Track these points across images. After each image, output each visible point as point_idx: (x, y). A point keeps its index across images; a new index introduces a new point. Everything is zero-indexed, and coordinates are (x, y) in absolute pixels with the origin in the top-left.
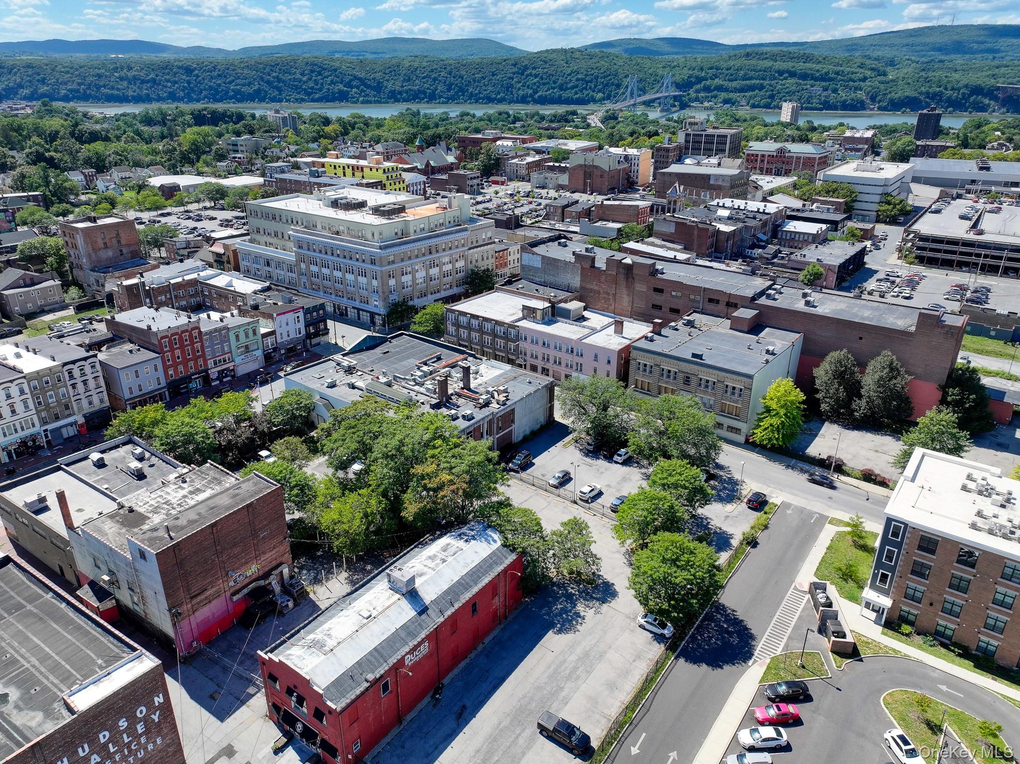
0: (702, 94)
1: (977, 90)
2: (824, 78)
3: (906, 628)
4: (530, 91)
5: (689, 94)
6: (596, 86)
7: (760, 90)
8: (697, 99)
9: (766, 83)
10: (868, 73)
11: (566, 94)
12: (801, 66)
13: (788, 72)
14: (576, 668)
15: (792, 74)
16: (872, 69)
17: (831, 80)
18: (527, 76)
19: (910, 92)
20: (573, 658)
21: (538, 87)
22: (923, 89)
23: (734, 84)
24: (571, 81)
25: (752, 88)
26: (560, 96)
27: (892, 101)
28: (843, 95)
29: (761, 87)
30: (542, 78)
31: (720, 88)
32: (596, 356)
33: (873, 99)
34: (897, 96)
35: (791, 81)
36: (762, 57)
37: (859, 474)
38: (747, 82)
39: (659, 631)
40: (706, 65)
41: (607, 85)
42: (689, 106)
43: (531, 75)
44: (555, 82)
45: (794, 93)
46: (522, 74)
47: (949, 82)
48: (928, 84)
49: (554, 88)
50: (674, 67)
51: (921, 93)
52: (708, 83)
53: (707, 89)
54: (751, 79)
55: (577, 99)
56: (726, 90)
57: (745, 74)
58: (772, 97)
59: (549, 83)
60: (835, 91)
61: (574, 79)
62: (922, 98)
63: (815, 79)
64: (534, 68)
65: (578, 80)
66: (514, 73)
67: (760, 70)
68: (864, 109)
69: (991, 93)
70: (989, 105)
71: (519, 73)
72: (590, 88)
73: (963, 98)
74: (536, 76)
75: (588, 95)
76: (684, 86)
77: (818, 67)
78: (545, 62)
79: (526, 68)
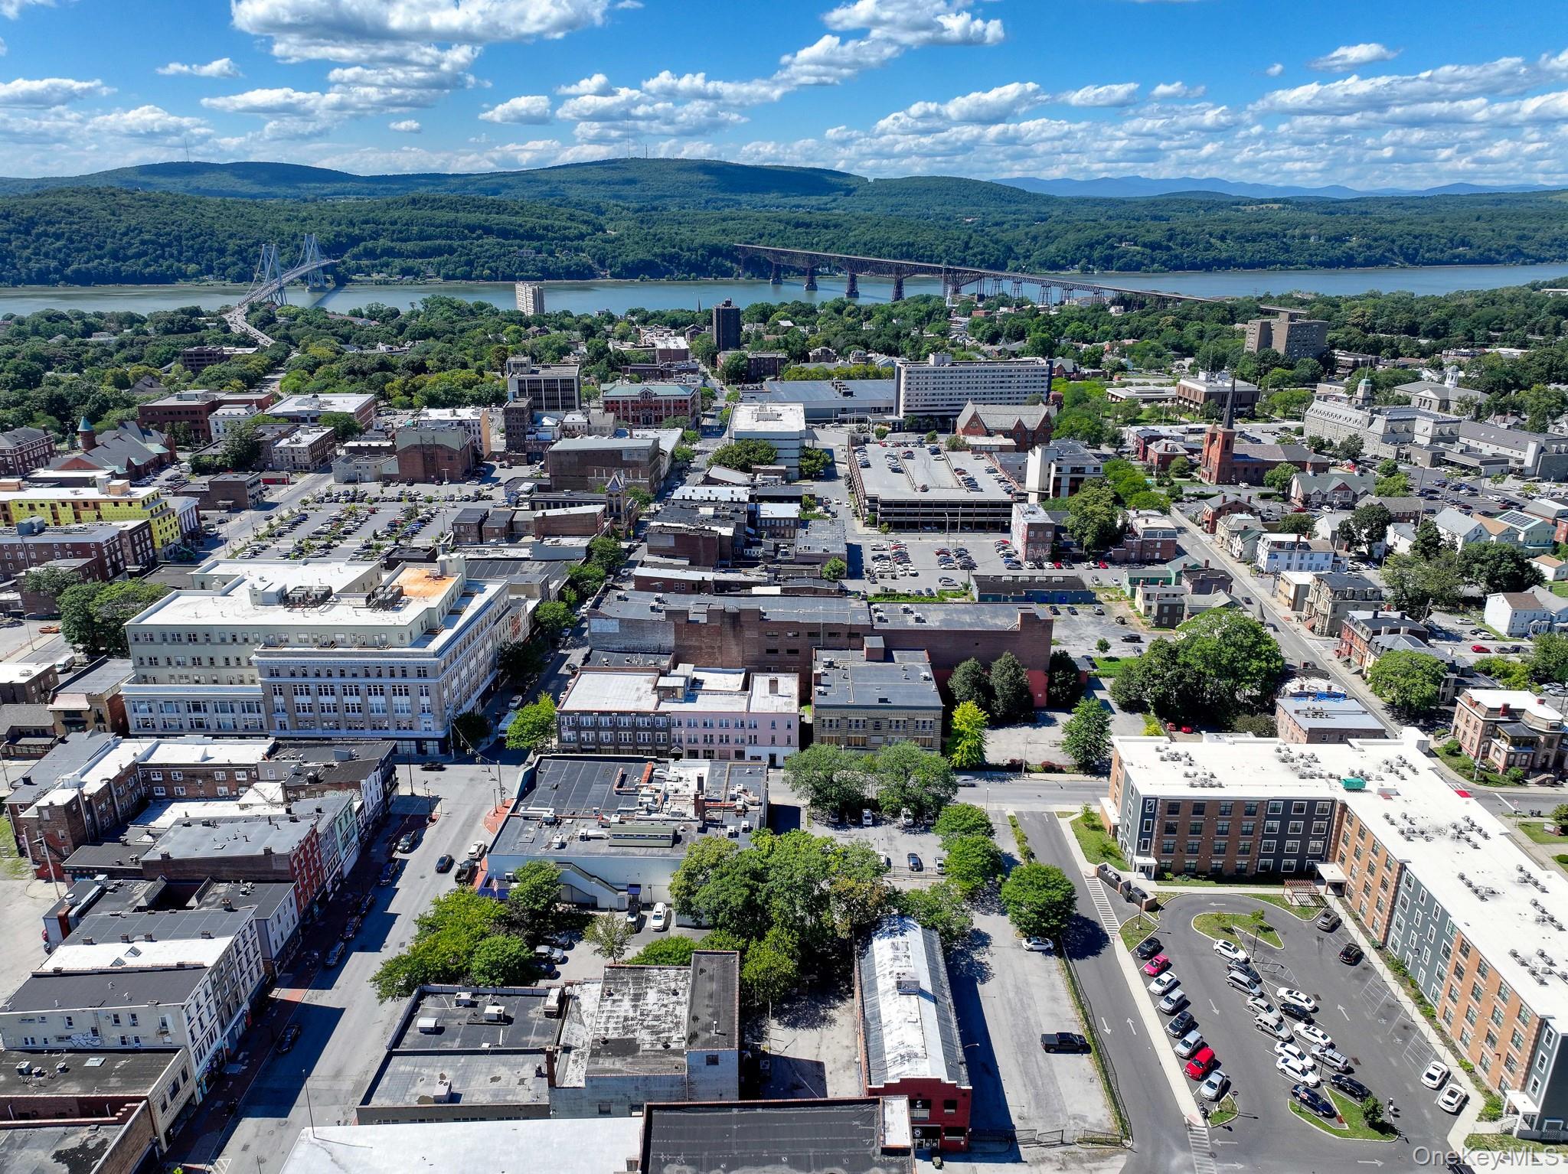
0: (364, 262)
1: (715, 251)
2: (530, 235)
3: (1169, 875)
4: (53, 264)
5: (344, 263)
6: (180, 253)
7: (451, 254)
8: (359, 270)
9: (456, 243)
10: (584, 228)
11: (128, 267)
12: (495, 219)
13: (480, 227)
14: (1021, 1001)
15: (488, 231)
16: (585, 222)
17: (540, 238)
18: (39, 236)
19: (642, 255)
20: (1011, 995)
21: (69, 255)
22: (656, 250)
23: (410, 246)
24: (130, 245)
25: (438, 252)
26: (117, 271)
27: (624, 265)
28: (563, 258)
29: (451, 251)
30: (71, 240)
31: (389, 252)
32: (773, 724)
33: (602, 263)
34: (630, 258)
35: (490, 240)
36: (436, 205)
37: (1039, 768)
38: (429, 243)
39: (1044, 947)
40: (358, 218)
41: (201, 250)
42: (351, 280)
43: (46, 234)
44: (99, 247)
45: (499, 257)
46: (28, 233)
47: (682, 241)
48: (660, 244)
49: (101, 257)
50: (304, 220)
51: (655, 255)
52: (370, 244)
53: (370, 254)
54: (429, 238)
55: (151, 274)
56: (400, 255)
57: (421, 232)
58: (470, 263)
59: (88, 249)
60: (551, 253)
61: (136, 241)
62: (658, 261)
63: (521, 237)
64: (50, 223)
65: (143, 242)
66: (10, 232)
67: (441, 226)
68: (594, 277)
69: (730, 253)
70: (732, 268)
71: (19, 232)
72: (172, 256)
73: (703, 260)
74: (58, 237)
75: (170, 267)
76: (332, 248)
77: (519, 220)
78: (70, 213)
79: (32, 222)
